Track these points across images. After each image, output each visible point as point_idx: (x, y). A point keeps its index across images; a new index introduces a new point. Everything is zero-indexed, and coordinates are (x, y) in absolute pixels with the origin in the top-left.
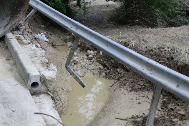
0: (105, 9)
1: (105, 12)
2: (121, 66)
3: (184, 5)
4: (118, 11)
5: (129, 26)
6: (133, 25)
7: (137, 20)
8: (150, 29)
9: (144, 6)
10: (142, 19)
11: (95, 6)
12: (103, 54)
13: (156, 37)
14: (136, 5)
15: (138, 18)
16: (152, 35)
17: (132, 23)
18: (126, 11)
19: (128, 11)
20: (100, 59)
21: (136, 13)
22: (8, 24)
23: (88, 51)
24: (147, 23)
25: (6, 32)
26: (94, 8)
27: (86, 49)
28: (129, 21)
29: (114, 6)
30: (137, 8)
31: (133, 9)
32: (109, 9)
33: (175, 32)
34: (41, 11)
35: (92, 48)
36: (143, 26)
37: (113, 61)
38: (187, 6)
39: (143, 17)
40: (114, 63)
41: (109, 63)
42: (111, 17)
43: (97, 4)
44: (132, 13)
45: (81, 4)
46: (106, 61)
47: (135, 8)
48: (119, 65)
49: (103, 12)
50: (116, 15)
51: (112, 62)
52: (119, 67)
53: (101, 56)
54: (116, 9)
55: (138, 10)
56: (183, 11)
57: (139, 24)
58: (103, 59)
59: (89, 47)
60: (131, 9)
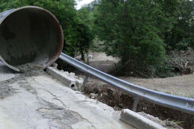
0: (106, 64)
1: (106, 67)
2: (117, 104)
3: (175, 63)
4: (116, 65)
5: (125, 77)
6: (129, 76)
7: (132, 73)
8: (142, 79)
9: (137, 61)
10: (136, 71)
11: (96, 62)
12: (103, 96)
13: (145, 84)
14: (131, 60)
15: (132, 71)
16: (142, 83)
17: (128, 74)
18: (123, 65)
19: (125, 65)
20: (100, 100)
21: (131, 66)
22: (48, 62)
23: (91, 93)
24: (140, 75)
25: (47, 66)
26: (95, 63)
27: (89, 92)
28: (125, 73)
29: (113, 62)
30: (132, 62)
31: (129, 63)
32: (108, 64)
33: (161, 81)
34: (61, 58)
35: (94, 92)
36: (137, 77)
37: (111, 101)
38: (177, 63)
39: (137, 70)
40: (111, 103)
41: (108, 102)
42: (110, 70)
43: (98, 60)
44: (128, 67)
45: (85, 58)
46: (105, 101)
47: (130, 62)
48: (115, 104)
49: (103, 66)
50: (114, 69)
51: (109, 102)
52: (115, 105)
53: (101, 97)
54: (115, 64)
55: (133, 64)
56: (172, 67)
57: (133, 76)
58: (103, 99)
59: (92, 90)
60: (127, 63)
